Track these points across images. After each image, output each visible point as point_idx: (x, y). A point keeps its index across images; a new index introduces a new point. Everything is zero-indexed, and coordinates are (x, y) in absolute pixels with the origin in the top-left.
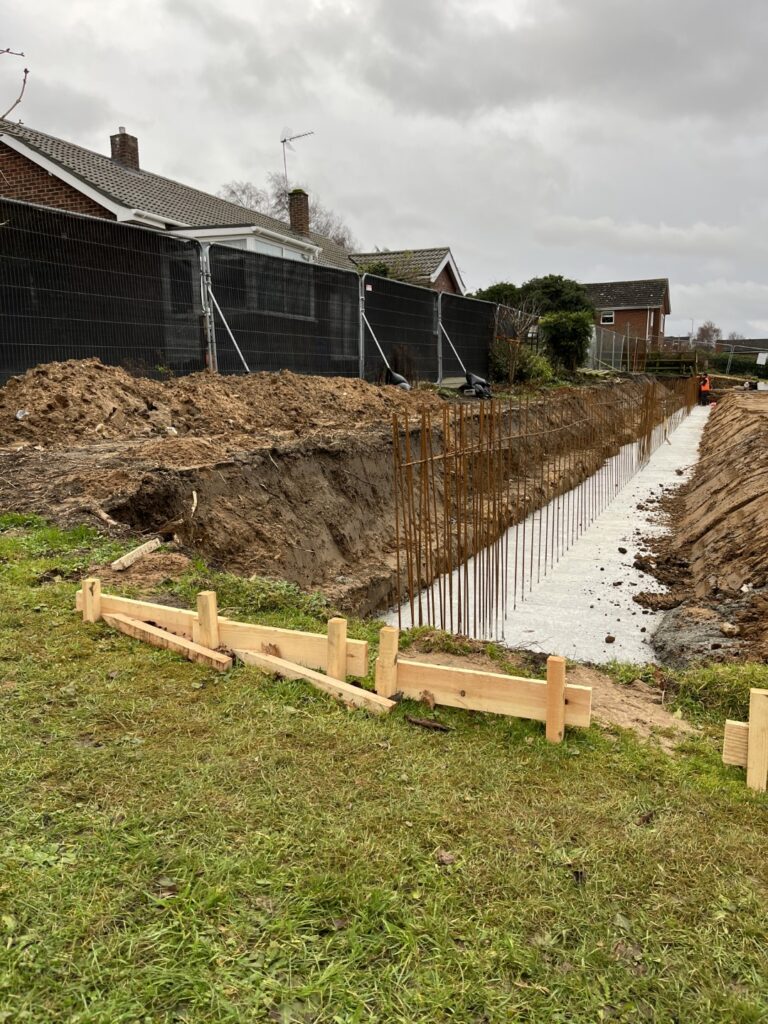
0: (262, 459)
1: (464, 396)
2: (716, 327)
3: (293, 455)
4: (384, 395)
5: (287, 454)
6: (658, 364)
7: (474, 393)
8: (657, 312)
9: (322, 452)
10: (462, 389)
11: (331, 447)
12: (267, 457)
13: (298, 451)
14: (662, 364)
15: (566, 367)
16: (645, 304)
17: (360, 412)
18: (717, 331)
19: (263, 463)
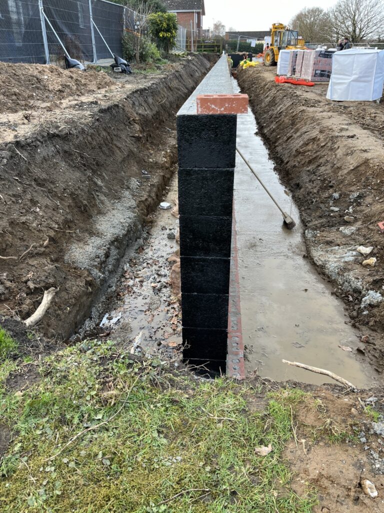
0: (9, 154)
1: (114, 72)
2: (223, 24)
3: (34, 144)
4: (74, 76)
5: (28, 144)
6: (203, 47)
7: (120, 70)
8: (198, 13)
9: (54, 136)
10: (113, 66)
11: (60, 131)
12: (13, 151)
13: (37, 139)
14: (205, 47)
15: (165, 50)
16: (192, 9)
17: (60, 91)
18: (223, 26)
19: (11, 157)
